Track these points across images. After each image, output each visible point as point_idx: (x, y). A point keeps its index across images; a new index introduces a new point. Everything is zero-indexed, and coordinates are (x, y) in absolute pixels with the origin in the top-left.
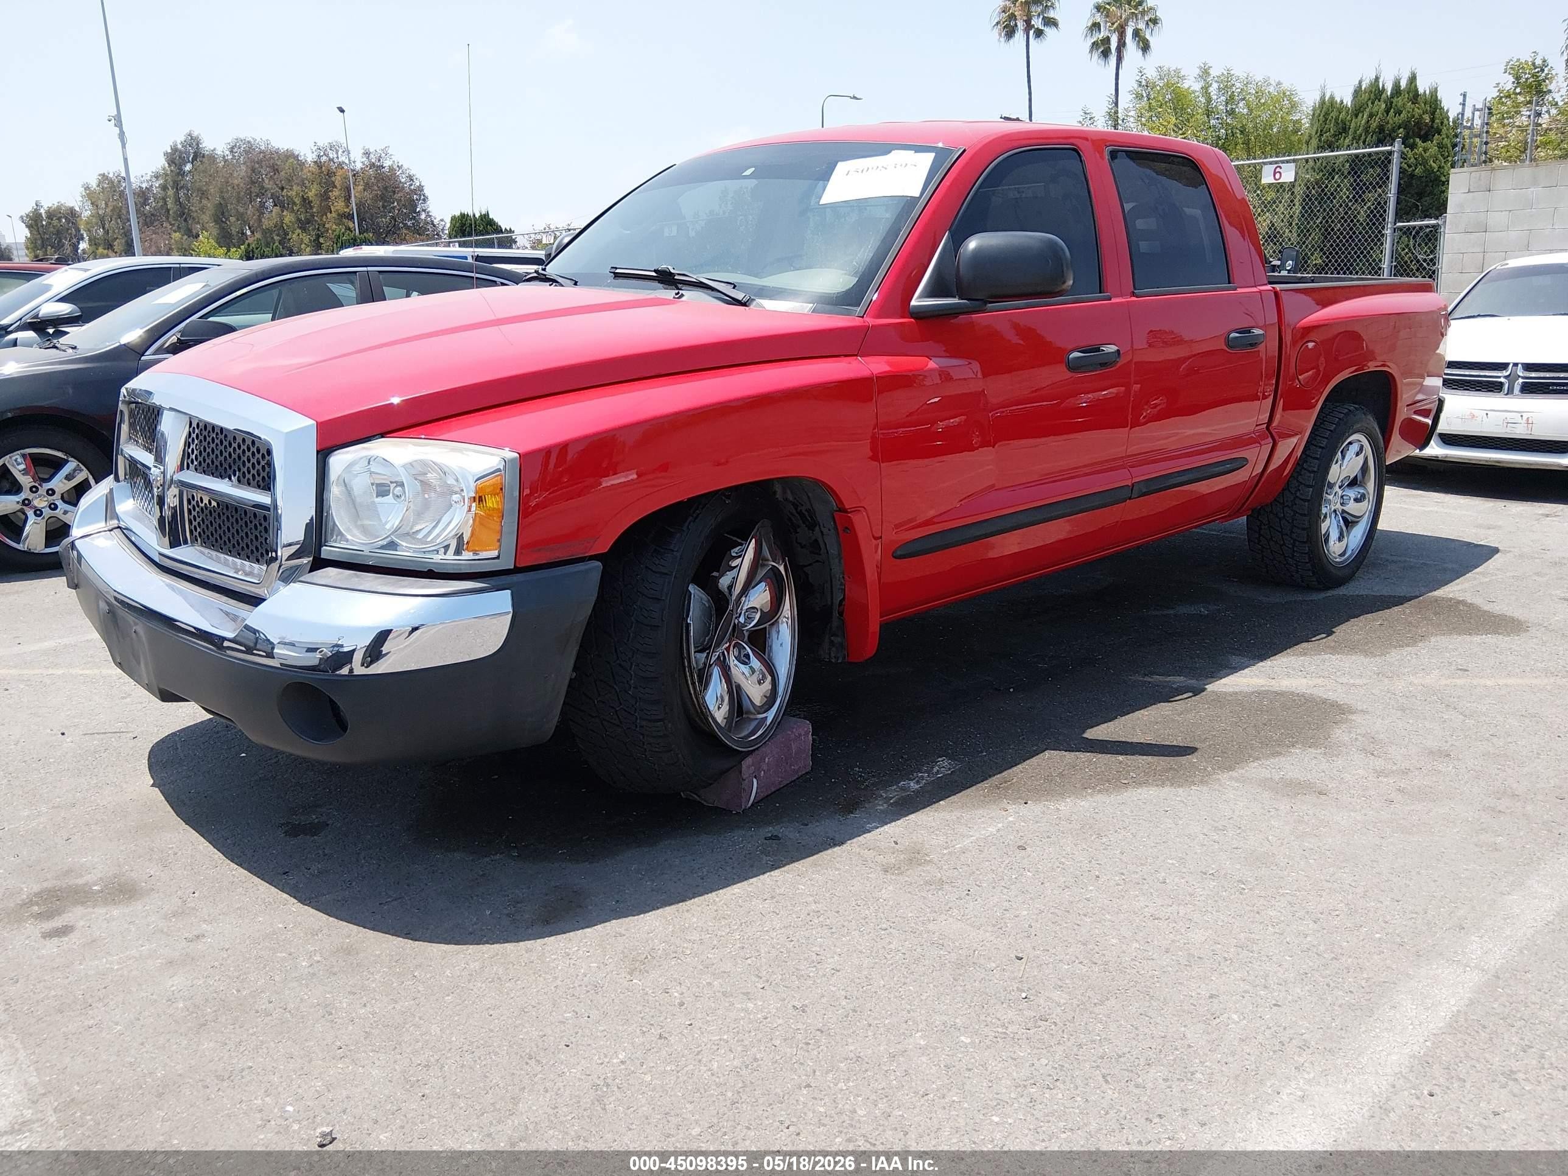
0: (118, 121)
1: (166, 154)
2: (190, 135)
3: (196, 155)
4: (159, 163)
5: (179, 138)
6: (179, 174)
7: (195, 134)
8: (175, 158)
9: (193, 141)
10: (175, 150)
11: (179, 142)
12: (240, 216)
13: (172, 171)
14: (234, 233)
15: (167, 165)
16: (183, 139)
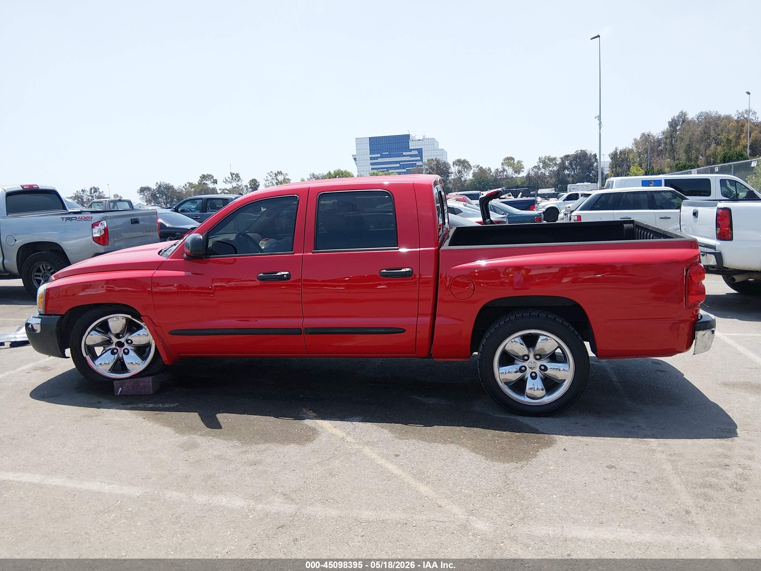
0: (599, 117)
1: (669, 122)
2: (681, 112)
3: (684, 121)
4: (665, 127)
5: (676, 114)
6: (674, 131)
7: (684, 112)
8: (673, 124)
9: (683, 115)
10: (673, 120)
11: (676, 116)
12: (698, 150)
13: (670, 130)
14: (693, 158)
15: (669, 127)
16: (678, 114)
